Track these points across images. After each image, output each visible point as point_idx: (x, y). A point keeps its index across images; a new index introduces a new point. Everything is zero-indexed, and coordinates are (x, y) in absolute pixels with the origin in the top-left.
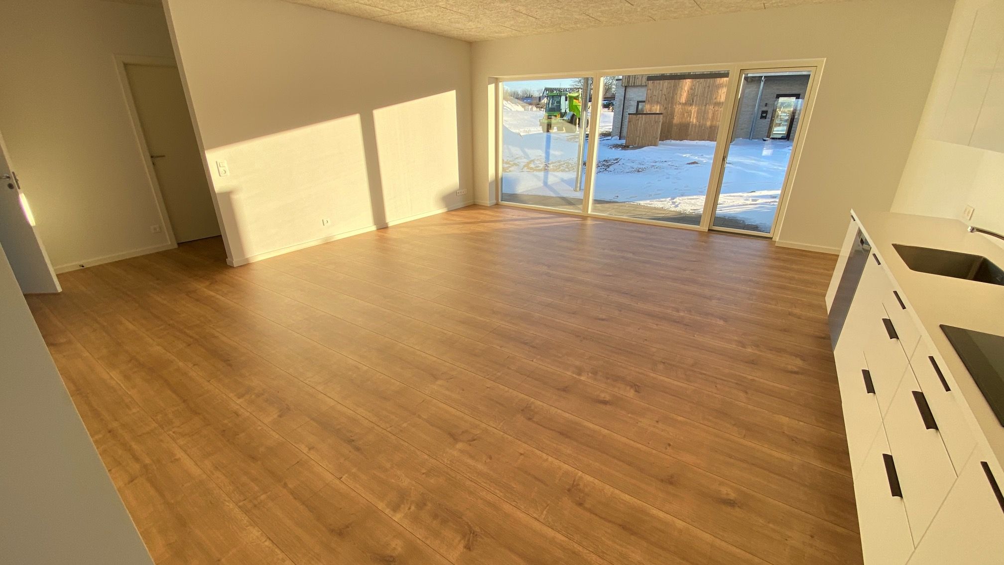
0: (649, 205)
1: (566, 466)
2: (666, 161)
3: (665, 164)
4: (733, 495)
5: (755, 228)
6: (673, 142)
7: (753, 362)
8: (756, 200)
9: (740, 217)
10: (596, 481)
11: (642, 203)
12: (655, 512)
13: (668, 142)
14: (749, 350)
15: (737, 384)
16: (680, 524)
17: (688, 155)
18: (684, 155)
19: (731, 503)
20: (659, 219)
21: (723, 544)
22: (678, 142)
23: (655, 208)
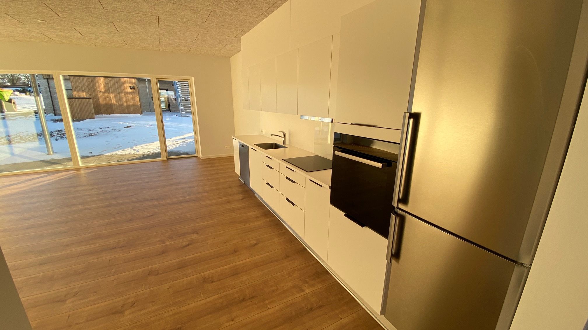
0: (120, 154)
1: (194, 276)
2: (108, 127)
3: (109, 129)
4: (255, 242)
5: (187, 154)
6: (104, 115)
7: (228, 202)
8: (177, 142)
9: (176, 150)
10: (211, 271)
11: (114, 153)
12: (239, 263)
13: (101, 115)
14: (224, 199)
15: (229, 211)
16: (248, 260)
17: (122, 123)
18: (119, 123)
19: (256, 244)
20: (134, 160)
21: (263, 255)
22: (108, 115)
23: (125, 155)
